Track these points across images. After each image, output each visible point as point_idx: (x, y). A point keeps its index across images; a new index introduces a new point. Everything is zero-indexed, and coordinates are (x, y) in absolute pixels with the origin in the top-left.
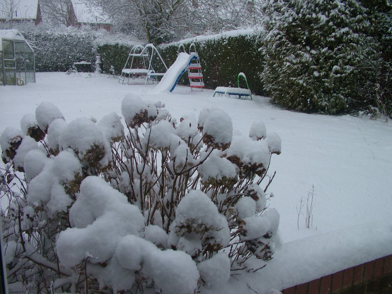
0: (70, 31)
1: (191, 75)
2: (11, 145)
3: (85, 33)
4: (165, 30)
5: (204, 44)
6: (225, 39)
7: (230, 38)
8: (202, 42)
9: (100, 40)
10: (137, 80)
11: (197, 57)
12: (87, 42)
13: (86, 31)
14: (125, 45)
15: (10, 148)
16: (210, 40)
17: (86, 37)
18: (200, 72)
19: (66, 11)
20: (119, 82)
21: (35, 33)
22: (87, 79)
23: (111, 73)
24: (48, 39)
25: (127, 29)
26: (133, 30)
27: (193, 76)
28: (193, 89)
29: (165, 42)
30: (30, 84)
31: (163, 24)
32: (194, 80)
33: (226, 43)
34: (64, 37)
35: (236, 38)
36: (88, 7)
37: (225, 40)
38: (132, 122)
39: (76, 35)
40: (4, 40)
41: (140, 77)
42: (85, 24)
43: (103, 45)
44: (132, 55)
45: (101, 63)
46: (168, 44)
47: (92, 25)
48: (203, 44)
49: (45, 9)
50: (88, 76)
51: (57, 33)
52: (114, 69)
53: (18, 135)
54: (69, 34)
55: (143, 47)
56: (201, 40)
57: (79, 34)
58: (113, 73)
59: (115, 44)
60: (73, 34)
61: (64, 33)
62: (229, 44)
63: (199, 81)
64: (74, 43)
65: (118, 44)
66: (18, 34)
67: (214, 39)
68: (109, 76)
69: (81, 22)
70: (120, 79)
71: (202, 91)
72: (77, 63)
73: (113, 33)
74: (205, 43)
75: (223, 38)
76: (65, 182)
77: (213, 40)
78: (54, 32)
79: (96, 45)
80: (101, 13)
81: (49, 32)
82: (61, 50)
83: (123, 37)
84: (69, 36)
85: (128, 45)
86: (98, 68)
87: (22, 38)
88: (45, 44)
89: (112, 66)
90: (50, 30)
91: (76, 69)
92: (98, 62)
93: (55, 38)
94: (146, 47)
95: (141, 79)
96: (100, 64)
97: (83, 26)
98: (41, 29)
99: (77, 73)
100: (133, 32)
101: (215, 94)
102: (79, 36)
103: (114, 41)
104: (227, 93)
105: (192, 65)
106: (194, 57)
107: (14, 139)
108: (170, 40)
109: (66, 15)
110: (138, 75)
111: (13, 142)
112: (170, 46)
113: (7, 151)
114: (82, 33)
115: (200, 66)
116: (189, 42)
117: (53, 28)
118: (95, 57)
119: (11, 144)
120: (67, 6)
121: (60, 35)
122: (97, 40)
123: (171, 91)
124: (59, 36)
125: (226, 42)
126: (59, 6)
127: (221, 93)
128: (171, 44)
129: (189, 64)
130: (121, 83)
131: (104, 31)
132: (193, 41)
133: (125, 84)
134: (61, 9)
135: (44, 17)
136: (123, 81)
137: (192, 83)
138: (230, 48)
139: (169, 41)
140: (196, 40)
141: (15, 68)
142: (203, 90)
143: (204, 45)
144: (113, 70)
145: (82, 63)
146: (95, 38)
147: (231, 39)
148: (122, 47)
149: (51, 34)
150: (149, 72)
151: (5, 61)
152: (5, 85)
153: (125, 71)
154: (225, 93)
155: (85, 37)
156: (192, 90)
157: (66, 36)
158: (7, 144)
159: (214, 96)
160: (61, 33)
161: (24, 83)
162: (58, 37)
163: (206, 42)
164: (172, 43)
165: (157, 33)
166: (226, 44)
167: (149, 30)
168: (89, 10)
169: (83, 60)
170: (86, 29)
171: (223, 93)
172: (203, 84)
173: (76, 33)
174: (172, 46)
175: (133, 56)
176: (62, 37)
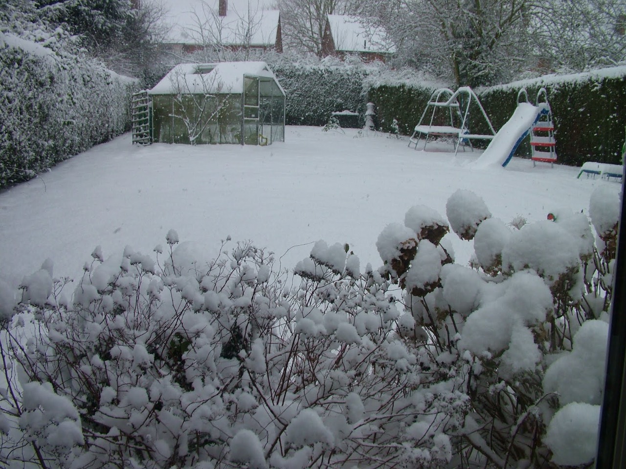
0: (328, 64)
1: (535, 140)
2: (402, 252)
3: (351, 66)
4: (485, 65)
5: (556, 89)
6: (597, 81)
7: (605, 79)
8: (552, 86)
9: (375, 78)
10: (434, 144)
11: (548, 111)
12: (353, 80)
13: (353, 64)
14: (415, 88)
15: (400, 257)
16: (568, 83)
17: (352, 74)
18: (551, 136)
19: (317, 33)
20: (409, 146)
21: (277, 66)
22: (356, 139)
23: (393, 131)
24: (295, 75)
25: (417, 61)
26: (427, 63)
27: (538, 142)
28: (537, 163)
29: (484, 85)
30: (276, 144)
31: (483, 55)
32: (541, 148)
33: (598, 88)
34: (320, 72)
35: (618, 79)
36: (364, 27)
37: (596, 84)
38: (611, 231)
39: (337, 69)
40: (246, 77)
41: (439, 139)
42: (351, 53)
43: (379, 86)
44: (432, 103)
45: (373, 114)
46: (490, 88)
47: (363, 54)
48: (554, 90)
49: (287, 29)
50: (358, 135)
51: (309, 68)
52: (397, 124)
53: (411, 237)
54: (328, 68)
55: (451, 92)
56: (551, 83)
57: (341, 68)
58: (396, 131)
59: (399, 85)
60: (333, 68)
61: (319, 66)
62: (603, 90)
63: (549, 151)
64: (334, 82)
65: (403, 86)
66: (266, 69)
67: (575, 81)
68: (389, 136)
69: (343, 49)
70: (411, 141)
71: (552, 167)
72: (338, 113)
73: (395, 67)
74: (558, 87)
75: (593, 80)
76: (534, 323)
77: (573, 83)
78: (304, 65)
79: (367, 85)
80: (383, 36)
81: (297, 65)
82: (314, 92)
83: (413, 74)
84: (327, 71)
85: (420, 88)
86: (369, 123)
87: (270, 74)
88: (290, 82)
89: (394, 120)
90: (298, 61)
91: (338, 122)
92: (369, 112)
93: (306, 74)
94: (457, 92)
95: (441, 142)
96: (373, 116)
97: (348, 56)
98: (286, 60)
99: (340, 129)
100: (427, 66)
101: (580, 174)
102: (341, 72)
103: (398, 81)
104: (605, 174)
105: (539, 123)
106: (544, 111)
107: (405, 243)
108: (493, 81)
109: (317, 39)
110: (436, 136)
111: (406, 248)
112: (494, 91)
113: (394, 260)
114: (346, 67)
115: (551, 126)
116: (528, 85)
117: (303, 58)
118: (365, 105)
119: (402, 250)
120: (320, 25)
121: (314, 70)
122: (370, 79)
123: (504, 165)
124: (312, 71)
125: (597, 86)
126: (308, 25)
127: (592, 172)
128: (495, 88)
129: (536, 122)
130: (412, 148)
131: (380, 64)
132: (536, 83)
133: (419, 150)
134: (310, 29)
135: (286, 41)
136: (417, 144)
137: (537, 154)
138: (605, 96)
139: (491, 82)
140: (542, 82)
141: (258, 119)
142: (555, 165)
143: (556, 91)
144: (397, 127)
145: (345, 113)
146: (366, 75)
147: (607, 83)
148: (410, 90)
149: (300, 68)
150: (462, 133)
151: (246, 108)
152: (243, 145)
153: (419, 128)
154: (601, 174)
155: (350, 73)
156: (535, 166)
157: (321, 71)
158: (395, 250)
159: (578, 177)
160: (316, 67)
161: (269, 142)
162: (311, 73)
163: (560, 86)
164: (498, 86)
165: (470, 69)
166: (597, 91)
167: (458, 63)
168: (366, 32)
169: (346, 109)
170: (352, 61)
171: (598, 173)
172: (554, 156)
173: (338, 67)
174: (497, 91)
175: (434, 106)
176: (315, 72)
